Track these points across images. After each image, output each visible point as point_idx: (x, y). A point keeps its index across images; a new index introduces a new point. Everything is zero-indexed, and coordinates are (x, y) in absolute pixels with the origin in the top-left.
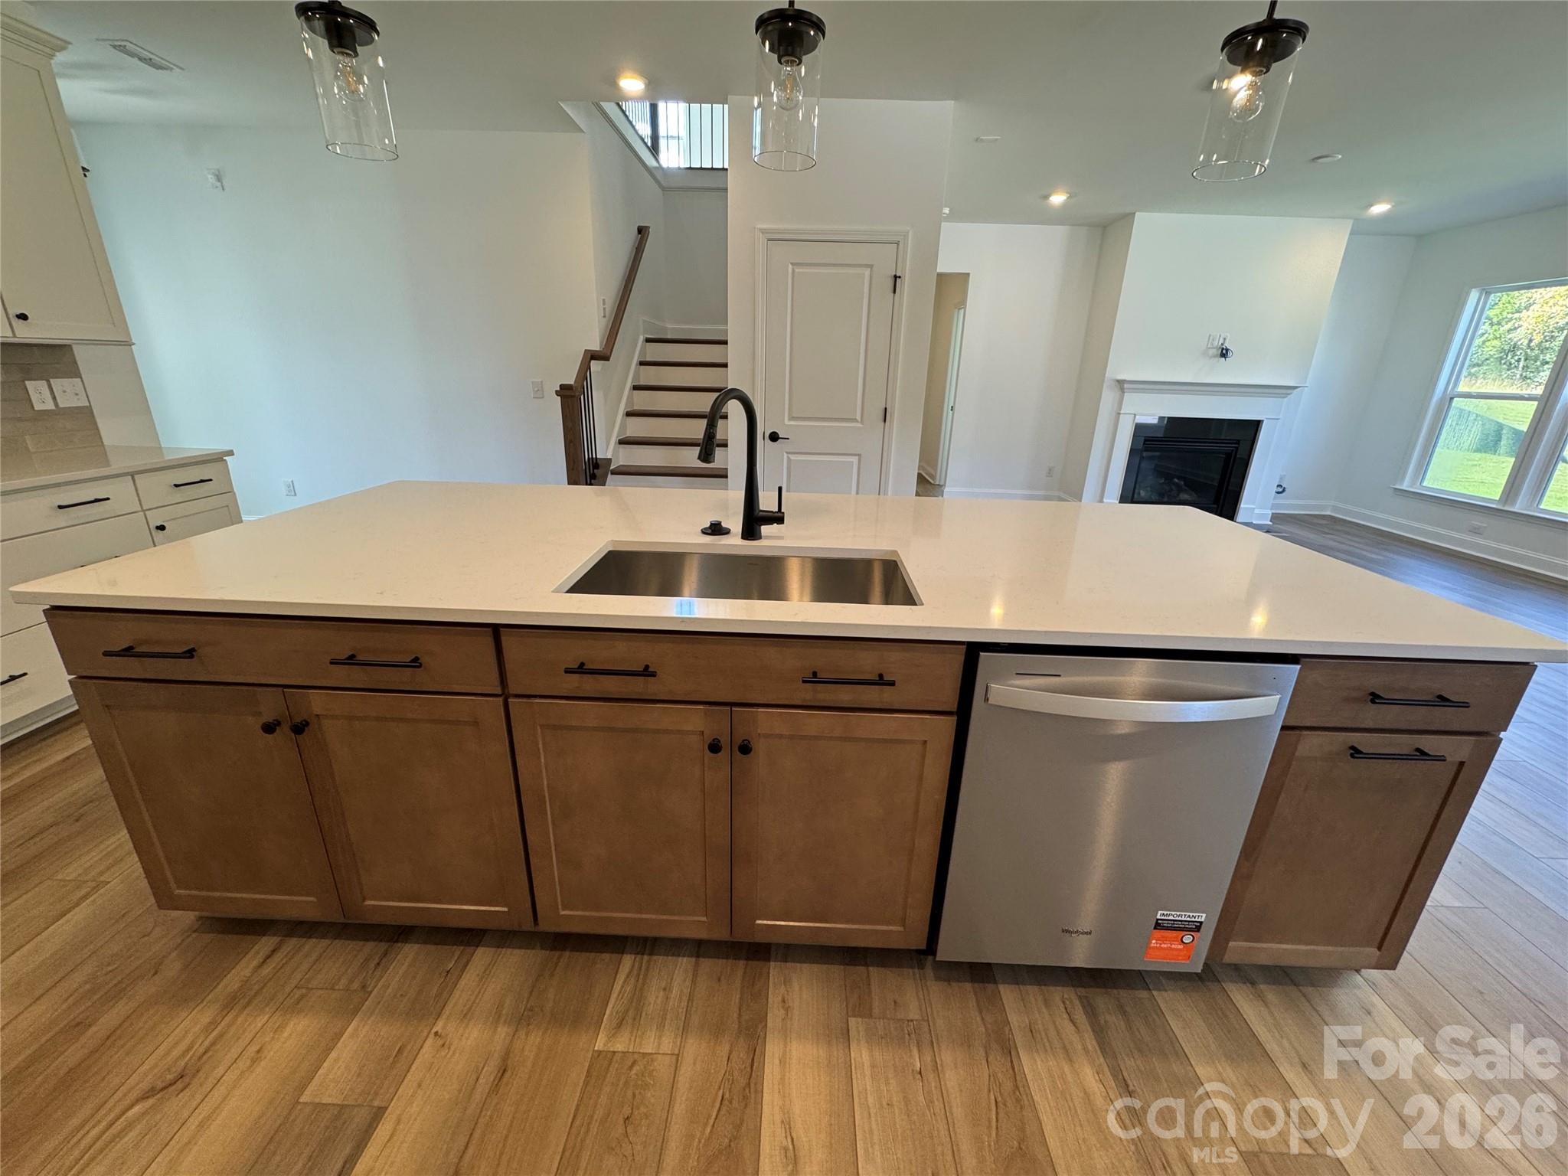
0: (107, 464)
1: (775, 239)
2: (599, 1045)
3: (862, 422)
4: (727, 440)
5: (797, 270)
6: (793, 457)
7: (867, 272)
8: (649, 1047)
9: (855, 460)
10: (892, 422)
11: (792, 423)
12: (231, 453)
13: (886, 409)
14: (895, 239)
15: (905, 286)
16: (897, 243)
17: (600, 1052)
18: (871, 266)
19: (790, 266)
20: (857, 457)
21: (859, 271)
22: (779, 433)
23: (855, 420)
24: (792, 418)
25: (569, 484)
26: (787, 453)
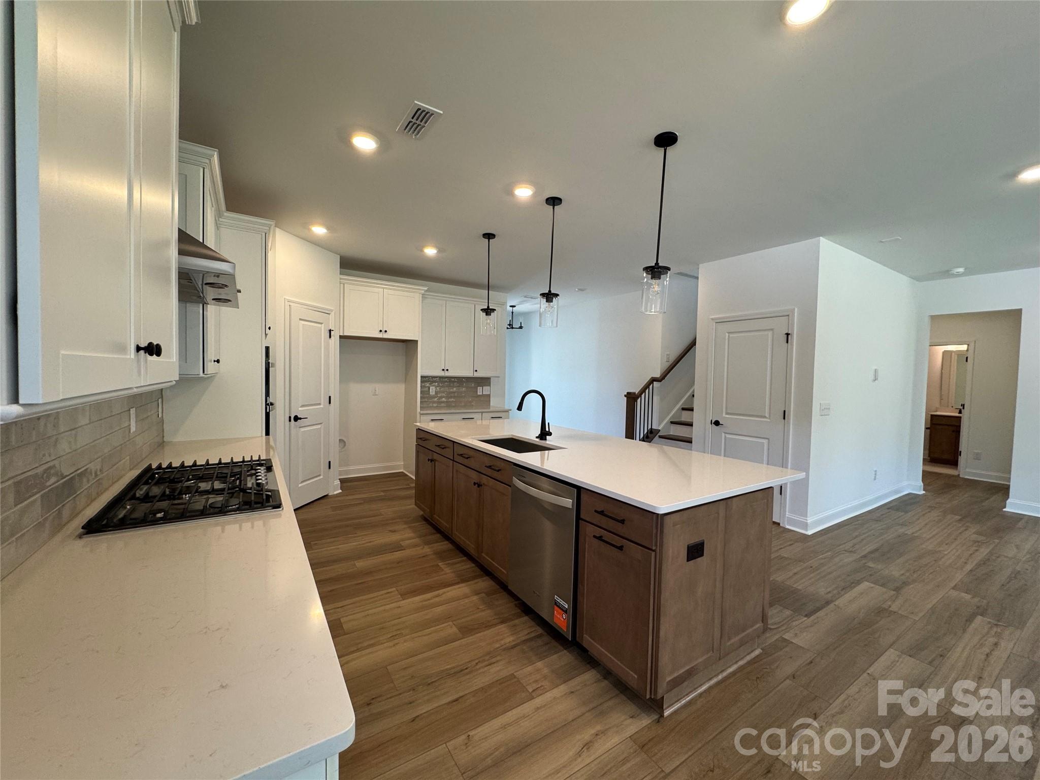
0: (490, 408)
1: (720, 322)
2: (440, 564)
3: (770, 419)
4: (693, 422)
5: (731, 336)
6: (728, 436)
7: (770, 333)
8: (445, 569)
9: (765, 441)
10: (789, 419)
11: (727, 416)
12: (511, 410)
13: (785, 411)
14: (787, 314)
15: (795, 339)
16: (788, 316)
17: (438, 565)
18: (772, 330)
19: (727, 334)
20: (767, 440)
21: (766, 333)
22: (720, 421)
23: (765, 417)
24: (727, 413)
25: (626, 438)
26: (724, 433)
